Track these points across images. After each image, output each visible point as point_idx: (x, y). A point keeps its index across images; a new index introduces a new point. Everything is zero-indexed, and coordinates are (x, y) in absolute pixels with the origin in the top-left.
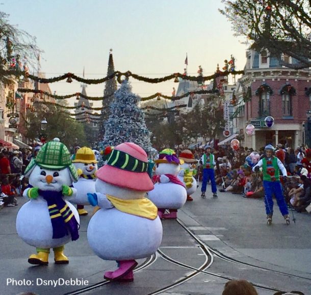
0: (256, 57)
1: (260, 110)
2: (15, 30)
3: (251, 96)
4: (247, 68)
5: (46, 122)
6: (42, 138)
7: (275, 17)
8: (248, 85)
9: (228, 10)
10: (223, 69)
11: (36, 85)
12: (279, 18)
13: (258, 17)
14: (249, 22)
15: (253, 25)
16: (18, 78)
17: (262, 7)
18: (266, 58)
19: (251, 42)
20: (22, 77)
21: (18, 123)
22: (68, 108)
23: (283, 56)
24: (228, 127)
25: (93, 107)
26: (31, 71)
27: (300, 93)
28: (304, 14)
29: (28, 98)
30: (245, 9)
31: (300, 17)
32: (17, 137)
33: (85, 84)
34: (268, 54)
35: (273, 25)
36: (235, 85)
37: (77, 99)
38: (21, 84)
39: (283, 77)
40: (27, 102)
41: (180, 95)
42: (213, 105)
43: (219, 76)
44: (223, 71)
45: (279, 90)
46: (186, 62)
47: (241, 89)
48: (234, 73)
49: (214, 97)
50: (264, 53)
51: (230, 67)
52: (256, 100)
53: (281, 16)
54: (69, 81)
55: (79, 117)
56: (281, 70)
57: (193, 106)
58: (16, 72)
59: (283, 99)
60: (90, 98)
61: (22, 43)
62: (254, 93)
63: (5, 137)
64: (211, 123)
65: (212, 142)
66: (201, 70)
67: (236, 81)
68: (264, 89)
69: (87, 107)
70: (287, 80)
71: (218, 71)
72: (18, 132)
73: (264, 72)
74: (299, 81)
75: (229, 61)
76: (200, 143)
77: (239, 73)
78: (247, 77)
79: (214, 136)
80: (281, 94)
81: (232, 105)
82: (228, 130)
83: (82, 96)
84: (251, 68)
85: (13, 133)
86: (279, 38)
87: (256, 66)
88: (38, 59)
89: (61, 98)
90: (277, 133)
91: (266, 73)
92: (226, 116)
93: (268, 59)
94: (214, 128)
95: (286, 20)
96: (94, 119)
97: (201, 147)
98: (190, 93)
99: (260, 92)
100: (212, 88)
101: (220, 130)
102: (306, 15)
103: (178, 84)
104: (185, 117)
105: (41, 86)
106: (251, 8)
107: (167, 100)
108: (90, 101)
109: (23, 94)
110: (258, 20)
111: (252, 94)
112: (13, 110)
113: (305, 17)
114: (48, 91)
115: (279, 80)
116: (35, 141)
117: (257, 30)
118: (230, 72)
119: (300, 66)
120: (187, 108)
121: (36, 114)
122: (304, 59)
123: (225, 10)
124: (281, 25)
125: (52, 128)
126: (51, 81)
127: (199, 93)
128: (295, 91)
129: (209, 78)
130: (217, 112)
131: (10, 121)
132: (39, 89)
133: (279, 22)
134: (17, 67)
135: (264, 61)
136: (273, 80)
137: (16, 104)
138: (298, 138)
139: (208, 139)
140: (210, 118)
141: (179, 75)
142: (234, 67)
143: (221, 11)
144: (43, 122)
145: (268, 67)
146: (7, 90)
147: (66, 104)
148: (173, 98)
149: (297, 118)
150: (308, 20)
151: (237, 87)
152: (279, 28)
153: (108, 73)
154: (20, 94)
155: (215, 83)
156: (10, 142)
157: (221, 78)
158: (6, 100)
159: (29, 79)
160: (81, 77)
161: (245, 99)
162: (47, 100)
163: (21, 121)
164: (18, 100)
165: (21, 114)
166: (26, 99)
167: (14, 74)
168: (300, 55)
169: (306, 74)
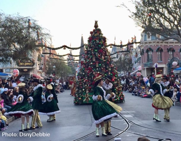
0: (145, 36)
1: (148, 59)
2: (41, 28)
3: (143, 53)
4: (142, 41)
5: (55, 67)
6: (53, 74)
7: (153, 19)
8: (142, 48)
9: (132, 16)
10: (131, 41)
11: (50, 51)
12: (155, 19)
13: (146, 18)
14: (142, 21)
15: (143, 22)
16: (43, 48)
17: (147, 14)
18: (150, 36)
19: (143, 29)
20: (44, 48)
21: (43, 68)
23: (157, 35)
24: (134, 67)
25: (75, 59)
26: (48, 45)
27: (165, 51)
28: (165, 17)
29: (47, 57)
30: (140, 15)
31: (164, 18)
32: (42, 74)
33: (71, 50)
34: (151, 34)
35: (152, 22)
36: (137, 48)
37: (68, 56)
38: (43, 50)
39: (158, 44)
41: (113, 53)
43: (130, 44)
45: (156, 50)
46: (115, 39)
47: (139, 50)
48: (136, 43)
49: (127, 54)
50: (148, 34)
51: (134, 41)
52: (146, 54)
53: (156, 18)
54: (65, 49)
56: (156, 41)
57: (119, 58)
58: (42, 46)
59: (158, 54)
61: (44, 33)
63: (37, 74)
64: (127, 65)
65: (128, 73)
66: (121, 42)
67: (137, 46)
68: (149, 49)
69: (72, 60)
70: (159, 45)
71: (129, 42)
72: (43, 71)
73: (149, 42)
74: (164, 45)
75: (133, 38)
76: (122, 74)
77: (138, 43)
78: (142, 44)
79: (128, 70)
80: (157, 52)
81: (136, 57)
82: (134, 68)
83: (70, 55)
84: (143, 40)
85: (41, 72)
86: (155, 27)
87: (145, 40)
88: (51, 40)
89: (61, 56)
90: (155, 69)
91: (150, 43)
92: (133, 62)
93: (151, 37)
94: (128, 67)
95: (158, 20)
96: (76, 65)
97: (122, 76)
98: (117, 52)
99: (148, 51)
100: (126, 50)
101: (131, 68)
102: (166, 17)
103: (111, 48)
104: (116, 63)
105: (52, 51)
106: (142, 15)
108: (74, 57)
109: (45, 55)
110: (146, 20)
111: (144, 52)
112: (41, 62)
113: (166, 18)
114: (55, 53)
115: (155, 45)
116: (50, 75)
117: (145, 24)
118: (134, 43)
119: (164, 39)
120: (116, 58)
121: (50, 64)
122: (166, 36)
123: (131, 16)
124: (155, 22)
125: (58, 69)
126: (57, 49)
127: (121, 52)
128: (163, 50)
129: (125, 46)
130: (129, 60)
131: (39, 67)
132: (51, 53)
133: (154, 20)
134: (42, 44)
135: (149, 37)
136: (153, 45)
137: (42, 59)
138: (165, 70)
139: (126, 72)
140: (126, 63)
141: (112, 45)
142: (136, 40)
143: (130, 17)
145: (151, 40)
146: (38, 53)
147: (63, 59)
149: (164, 62)
150: (167, 19)
151: (137, 49)
152: (155, 23)
153: (81, 44)
154: (43, 55)
155: (128, 48)
156: (40, 76)
157: (130, 45)
158: (37, 58)
159: (47, 48)
160: (70, 47)
161: (141, 54)
162: (55, 57)
163: (44, 67)
164: (43, 57)
165: (44, 64)
166: (46, 57)
167: (40, 46)
168: (164, 35)
169: (167, 43)
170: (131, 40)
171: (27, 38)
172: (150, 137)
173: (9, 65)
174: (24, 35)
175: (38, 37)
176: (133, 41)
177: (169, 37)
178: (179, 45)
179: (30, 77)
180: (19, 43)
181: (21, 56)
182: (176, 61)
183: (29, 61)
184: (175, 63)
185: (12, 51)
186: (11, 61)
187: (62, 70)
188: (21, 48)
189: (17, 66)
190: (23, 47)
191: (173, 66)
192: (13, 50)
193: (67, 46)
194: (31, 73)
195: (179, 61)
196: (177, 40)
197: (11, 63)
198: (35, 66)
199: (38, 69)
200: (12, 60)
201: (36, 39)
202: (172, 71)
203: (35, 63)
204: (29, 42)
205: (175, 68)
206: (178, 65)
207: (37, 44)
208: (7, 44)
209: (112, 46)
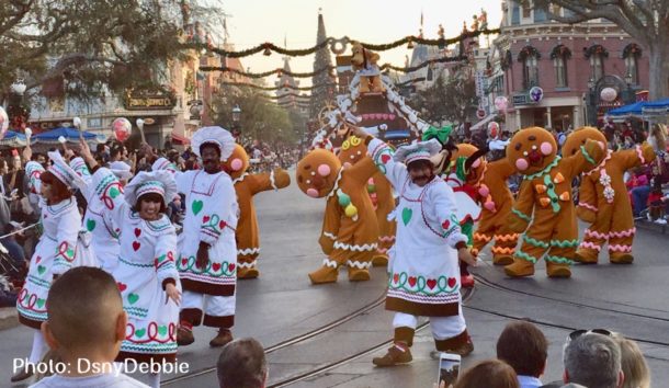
0: (516, 10)
1: (524, 80)
3: (511, 62)
4: (505, 25)
5: (239, 110)
6: (235, 132)
8: (506, 48)
10: (472, 27)
11: (223, 61)
16: (199, 53)
18: (529, 11)
20: (204, 51)
21: (201, 113)
22: (267, 89)
23: (552, 7)
24: (482, 106)
25: (299, 86)
26: (216, 42)
27: (577, 55)
29: (214, 79)
33: (288, 56)
34: (532, 5)
36: (489, 48)
37: (279, 76)
38: (203, 60)
39: (553, 34)
40: (212, 83)
41: (416, 65)
42: (460, 77)
43: (467, 37)
44: (472, 30)
45: (549, 53)
47: (497, 54)
48: (487, 32)
49: (461, 66)
50: (526, 4)
51: (480, 25)
52: (518, 67)
54: (267, 54)
55: (283, 100)
56: (550, 26)
57: (435, 79)
58: (198, 46)
59: (555, 65)
60: (296, 75)
61: (203, 5)
62: (515, 58)
63: (186, 132)
64: (460, 101)
65: (463, 126)
66: (442, 31)
67: (491, 43)
68: (528, 52)
69: (291, 87)
70: (559, 39)
71: (465, 30)
73: (528, 30)
74: (575, 39)
75: (478, 16)
77: (494, 32)
78: (504, 37)
79: (464, 118)
80: (552, 58)
81: (486, 76)
82: (483, 109)
83: (285, 72)
84: (510, 24)
85: (195, 126)
87: (516, 22)
88: (224, 26)
89: (257, 76)
90: (549, 110)
91: (530, 31)
92: (479, 91)
93: (532, 12)
94: (463, 108)
96: (302, 102)
98: (429, 62)
99: (523, 57)
100: (458, 54)
101: (471, 111)
103: (412, 51)
104: (426, 93)
105: (229, 62)
107: (399, 72)
108: (296, 79)
109: (207, 73)
111: (513, 60)
112: (194, 96)
114: (239, 68)
115: (548, 39)
118: (481, 32)
119: (575, 19)
120: (426, 81)
121: (225, 100)
122: (580, 9)
125: (247, 118)
126: (243, 54)
127: (441, 61)
128: (570, 53)
129: (454, 41)
130: (466, 86)
131: (191, 111)
132: (227, 66)
134: (196, 38)
135: (527, 14)
136: (540, 39)
137: (197, 87)
138: (577, 116)
139: (457, 123)
140: (458, 94)
141: (413, 39)
142: (487, 24)
144: (235, 110)
145: (532, 22)
146: (185, 70)
147: (264, 85)
148: (407, 70)
149: (574, 89)
151: (491, 51)
153: (318, 39)
154: (202, 73)
155: (462, 47)
157: (469, 40)
158: (184, 82)
159: (214, 54)
160: (283, 47)
161: (504, 67)
162: (238, 81)
163: (206, 110)
164: (200, 82)
165: (205, 100)
166: (211, 79)
167: (193, 48)
168: (574, 5)
169: (584, 30)
170: (472, 22)
171: (150, 21)
172: (537, 320)
173: (96, 106)
174: (144, 14)
175: (185, 17)
176: (476, 25)
177: (588, 11)
178: (622, 35)
179: (164, 142)
180: (127, 37)
181: (133, 78)
182: (611, 86)
183: (160, 93)
184: (608, 92)
185: (107, 64)
186: (104, 93)
187: (261, 120)
188: (133, 53)
189: (121, 110)
190: (140, 51)
191: (602, 101)
192: (109, 61)
193: (275, 44)
194: (166, 131)
195: (620, 86)
196: (615, 21)
197: (103, 101)
198: (177, 108)
199: (187, 116)
200: (106, 90)
201: (178, 24)
202: (600, 118)
203: (176, 100)
204: (156, 34)
205: (611, 108)
206: (618, 98)
207: (182, 40)
208: (90, 42)
209: (413, 43)
